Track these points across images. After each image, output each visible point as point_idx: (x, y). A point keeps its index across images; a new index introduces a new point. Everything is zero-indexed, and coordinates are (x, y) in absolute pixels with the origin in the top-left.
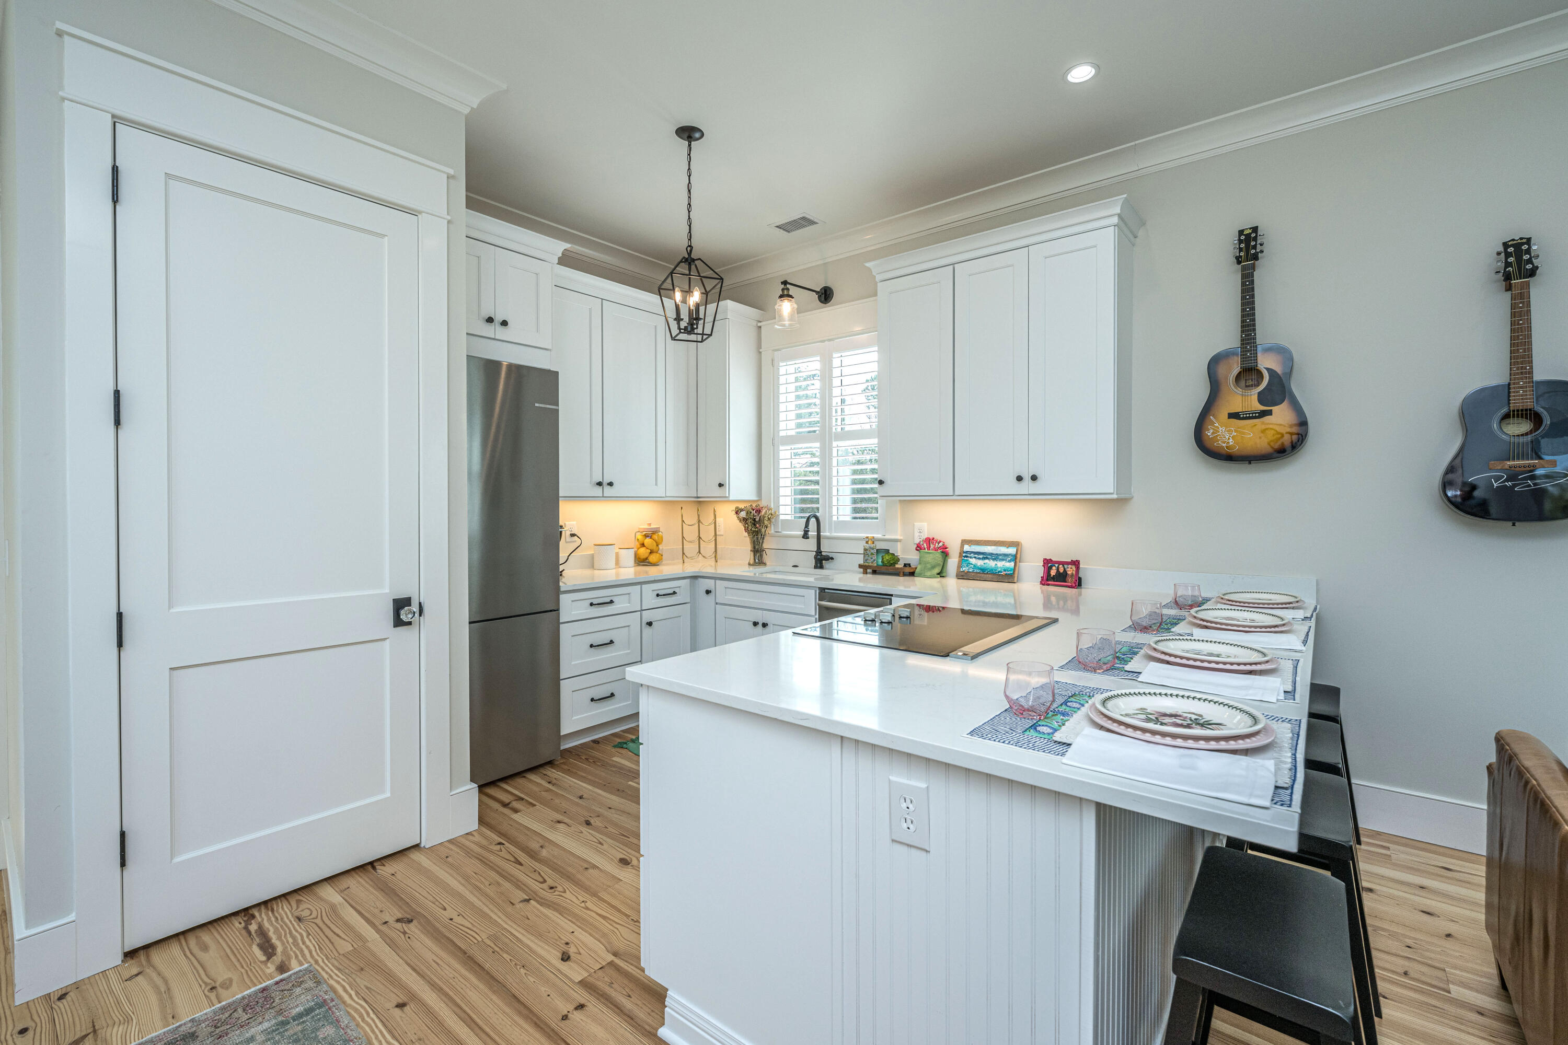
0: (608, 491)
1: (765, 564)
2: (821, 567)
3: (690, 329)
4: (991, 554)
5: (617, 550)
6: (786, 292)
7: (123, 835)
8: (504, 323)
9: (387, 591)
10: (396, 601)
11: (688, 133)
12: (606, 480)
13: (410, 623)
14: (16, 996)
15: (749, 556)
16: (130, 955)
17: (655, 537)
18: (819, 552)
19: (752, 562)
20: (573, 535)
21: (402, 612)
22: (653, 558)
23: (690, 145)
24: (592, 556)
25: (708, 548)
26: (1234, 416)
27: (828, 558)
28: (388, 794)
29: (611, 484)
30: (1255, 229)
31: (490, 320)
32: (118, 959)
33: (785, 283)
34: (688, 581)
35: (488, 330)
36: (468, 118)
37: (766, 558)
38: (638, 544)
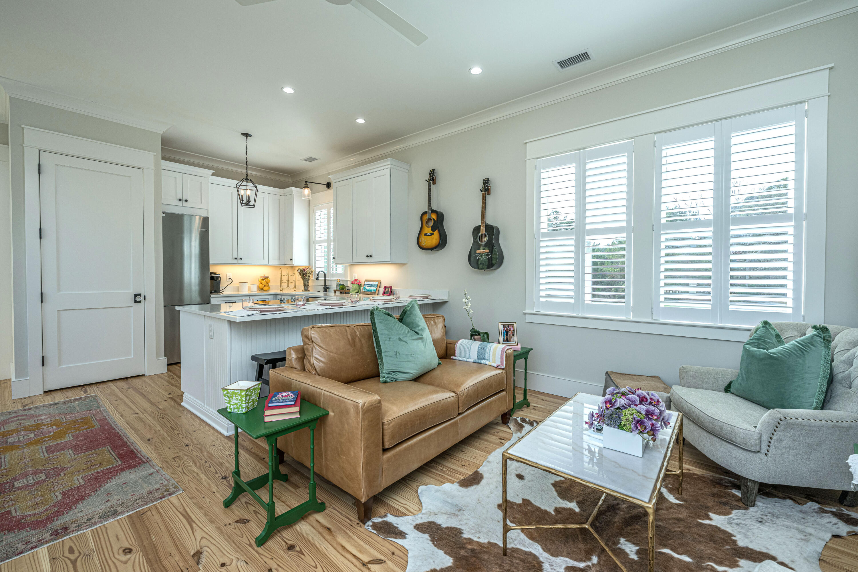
0: (240, 261)
1: (309, 291)
2: (326, 291)
3: (247, 204)
4: (371, 285)
5: (250, 285)
6: (306, 186)
7: (43, 357)
8: (186, 201)
9: (132, 291)
10: (135, 295)
11: (247, 135)
12: (239, 257)
13: (140, 302)
14: (13, 397)
15: (302, 287)
16: (46, 392)
17: (266, 280)
18: (325, 285)
19: (304, 290)
20: (230, 279)
21: (136, 298)
22: (265, 288)
23: (247, 139)
24: (238, 287)
25: (292, 285)
26: (425, 235)
27: (328, 288)
28: (133, 357)
29: (241, 259)
30: (434, 170)
31: (180, 200)
32: (42, 393)
33: (306, 182)
34: (272, 296)
35: (180, 203)
36: (162, 135)
37: (309, 289)
38: (259, 283)
